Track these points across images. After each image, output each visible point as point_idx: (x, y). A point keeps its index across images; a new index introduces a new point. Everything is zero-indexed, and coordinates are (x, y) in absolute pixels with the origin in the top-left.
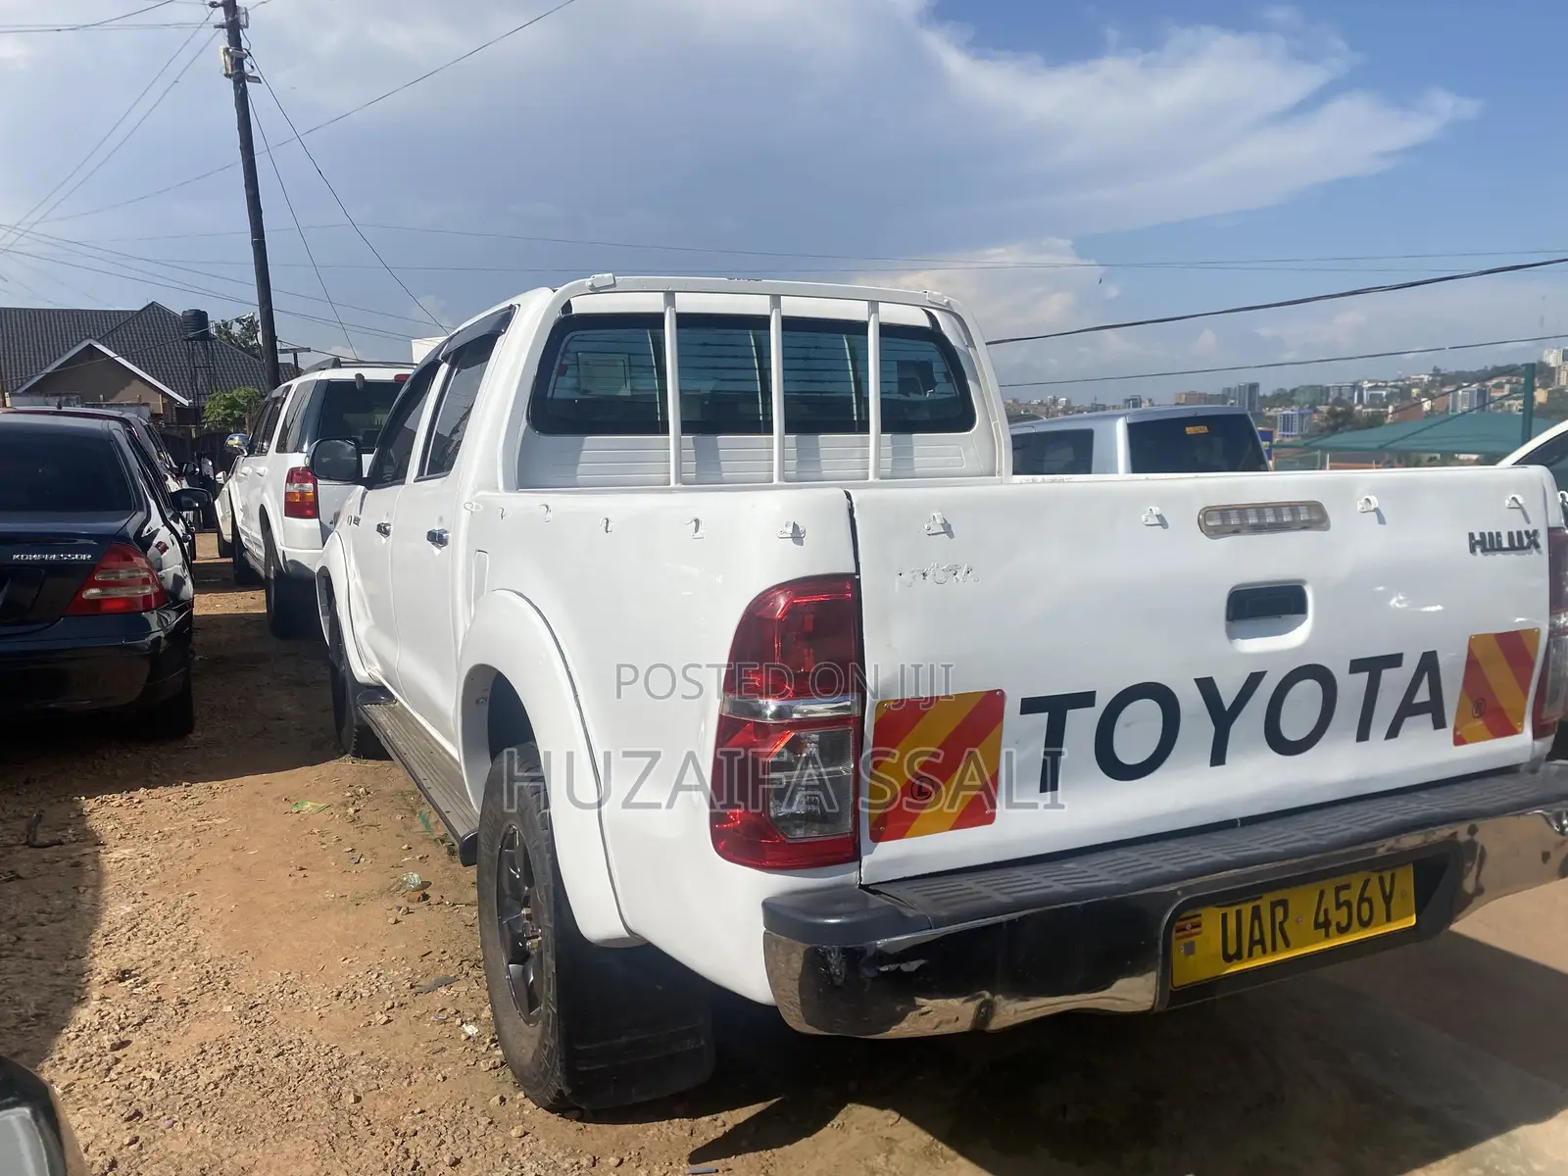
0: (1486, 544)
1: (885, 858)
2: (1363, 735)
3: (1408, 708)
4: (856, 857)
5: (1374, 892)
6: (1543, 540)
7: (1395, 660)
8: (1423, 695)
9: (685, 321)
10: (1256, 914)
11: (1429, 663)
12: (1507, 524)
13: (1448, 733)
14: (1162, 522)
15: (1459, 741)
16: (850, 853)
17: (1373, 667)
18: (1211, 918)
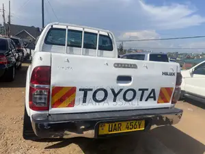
0: (166, 74)
1: (53, 110)
2: (141, 100)
3: (149, 97)
4: (48, 110)
5: (137, 124)
6: (176, 74)
7: (147, 90)
8: (152, 95)
9: (69, 30)
10: (115, 125)
11: (153, 91)
12: (170, 71)
13: (156, 101)
14: (107, 64)
15: (158, 103)
16: (48, 109)
17: (143, 90)
18: (107, 125)
